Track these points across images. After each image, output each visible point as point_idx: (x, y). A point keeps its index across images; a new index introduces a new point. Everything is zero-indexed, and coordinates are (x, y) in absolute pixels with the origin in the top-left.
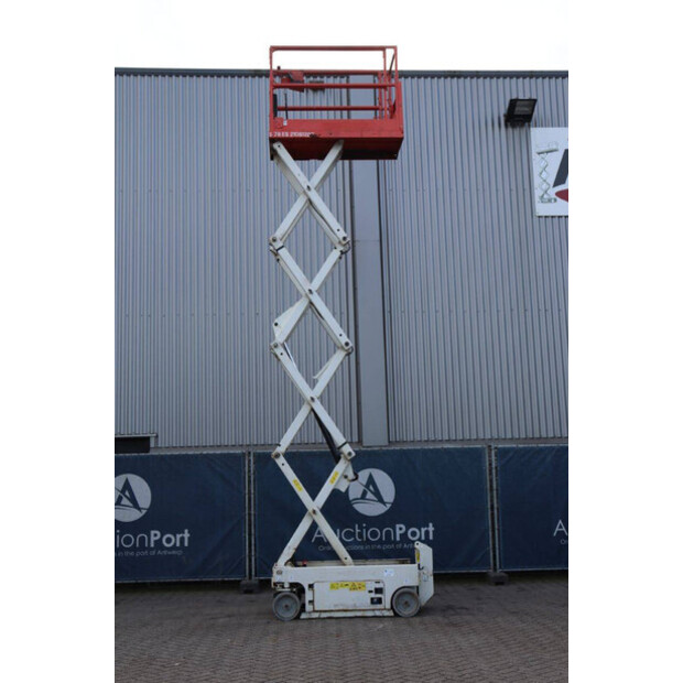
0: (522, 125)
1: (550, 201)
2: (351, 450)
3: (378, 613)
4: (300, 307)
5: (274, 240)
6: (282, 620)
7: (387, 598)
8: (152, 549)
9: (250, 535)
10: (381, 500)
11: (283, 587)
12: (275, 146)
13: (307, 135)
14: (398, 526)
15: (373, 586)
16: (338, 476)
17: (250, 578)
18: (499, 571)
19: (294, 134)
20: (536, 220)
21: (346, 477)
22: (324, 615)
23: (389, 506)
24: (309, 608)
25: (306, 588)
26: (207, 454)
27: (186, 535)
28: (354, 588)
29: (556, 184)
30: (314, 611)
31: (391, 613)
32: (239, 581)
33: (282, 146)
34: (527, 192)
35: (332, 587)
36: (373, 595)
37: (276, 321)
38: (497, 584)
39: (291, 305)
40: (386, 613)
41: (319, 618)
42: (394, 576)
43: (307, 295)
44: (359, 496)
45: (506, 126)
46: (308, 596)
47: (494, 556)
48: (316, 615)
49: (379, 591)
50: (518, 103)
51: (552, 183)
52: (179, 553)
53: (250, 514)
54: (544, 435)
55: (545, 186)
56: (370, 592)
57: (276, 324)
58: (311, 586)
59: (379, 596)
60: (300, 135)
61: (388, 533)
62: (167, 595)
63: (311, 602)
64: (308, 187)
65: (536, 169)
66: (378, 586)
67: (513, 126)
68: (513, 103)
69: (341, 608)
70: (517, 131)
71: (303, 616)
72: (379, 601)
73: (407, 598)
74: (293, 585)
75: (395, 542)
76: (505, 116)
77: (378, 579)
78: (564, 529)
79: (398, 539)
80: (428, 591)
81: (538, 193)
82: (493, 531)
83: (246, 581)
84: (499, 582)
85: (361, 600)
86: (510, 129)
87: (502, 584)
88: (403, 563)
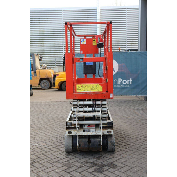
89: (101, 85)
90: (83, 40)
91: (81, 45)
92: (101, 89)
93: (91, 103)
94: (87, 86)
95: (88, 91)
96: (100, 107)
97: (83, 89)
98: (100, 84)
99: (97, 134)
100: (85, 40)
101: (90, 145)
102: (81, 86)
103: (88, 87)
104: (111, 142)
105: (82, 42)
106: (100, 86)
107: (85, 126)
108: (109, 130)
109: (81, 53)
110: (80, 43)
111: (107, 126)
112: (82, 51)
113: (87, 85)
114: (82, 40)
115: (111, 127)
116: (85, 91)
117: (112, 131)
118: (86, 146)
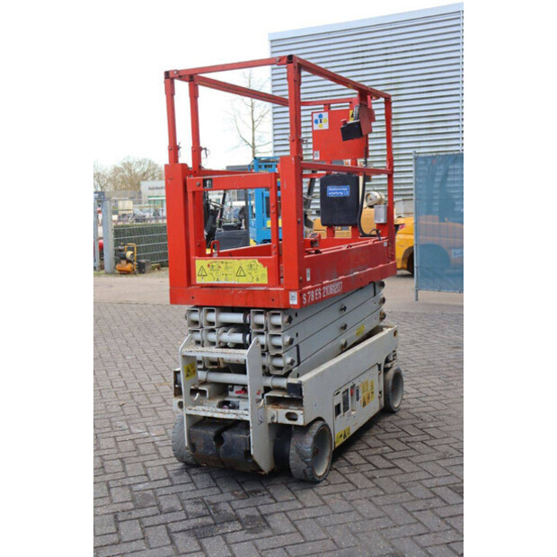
89: (264, 263)
90: (321, 116)
91: (314, 132)
92: (263, 275)
93: (237, 318)
94: (223, 266)
95: (226, 282)
96: (263, 334)
97: (214, 273)
98: (260, 261)
99: (238, 418)
100: (325, 115)
101: (221, 449)
102: (209, 266)
103: (227, 268)
104: (298, 450)
105: (316, 122)
106: (260, 265)
107: (232, 390)
108: (292, 410)
109: (315, 159)
110: (312, 126)
111: (286, 396)
112: (318, 152)
113: (225, 261)
114: (316, 117)
115: (298, 402)
116: (218, 280)
117: (299, 413)
118: (210, 453)
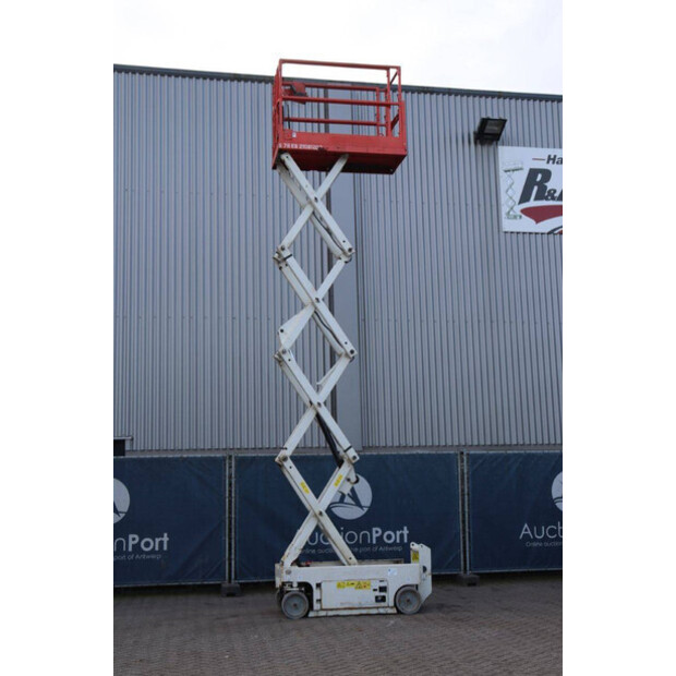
0: (490, 143)
1: (515, 217)
2: (355, 454)
3: (382, 611)
4: (305, 315)
5: (283, 249)
6: (289, 618)
7: (390, 596)
8: (130, 553)
9: (230, 539)
10: (358, 504)
11: (292, 586)
12: (284, 157)
13: (316, 148)
14: (374, 529)
15: (377, 585)
16: (343, 479)
17: (230, 581)
18: (468, 572)
19: (303, 147)
20: (502, 234)
21: (349, 480)
22: (330, 613)
23: (366, 509)
24: (316, 606)
25: (314, 587)
26: (188, 458)
27: (165, 539)
28: (359, 586)
29: (521, 202)
30: (322, 609)
31: (394, 611)
32: (220, 585)
33: (290, 157)
34: (494, 208)
35: (339, 586)
36: (377, 593)
37: (282, 328)
38: (469, 585)
39: (296, 313)
40: (390, 611)
41: (326, 616)
42: (396, 575)
43: (313, 303)
44: (338, 500)
45: (476, 143)
46: (316, 594)
47: (465, 557)
48: (323, 613)
49: (383, 589)
50: (489, 122)
51: (517, 200)
52: (159, 557)
53: (230, 518)
54: (508, 442)
55: (511, 203)
56: (375, 590)
57: (282, 331)
58: (319, 585)
59: (383, 594)
60: (309, 147)
61: (365, 536)
62: (147, 600)
63: (319, 601)
64: (316, 199)
65: (503, 186)
66: (382, 584)
67: (482, 144)
68: (484, 122)
69: (347, 606)
70: (485, 148)
71: (311, 614)
72: (383, 599)
73: (409, 596)
74: (301, 584)
75: (371, 545)
76: (475, 133)
77: (381, 577)
78: (529, 532)
79: (374, 542)
80: (427, 589)
81: (504, 209)
82: (464, 533)
83: (226, 585)
84: (472, 584)
85: (367, 598)
86: (479, 146)
87: (474, 584)
88: (397, 562)
